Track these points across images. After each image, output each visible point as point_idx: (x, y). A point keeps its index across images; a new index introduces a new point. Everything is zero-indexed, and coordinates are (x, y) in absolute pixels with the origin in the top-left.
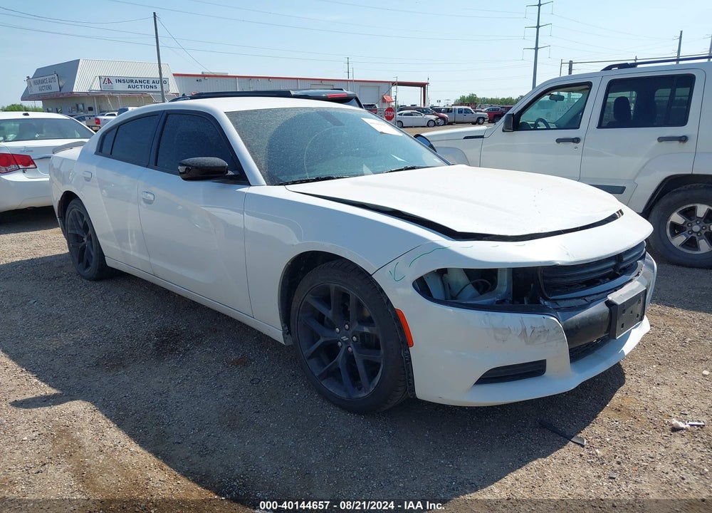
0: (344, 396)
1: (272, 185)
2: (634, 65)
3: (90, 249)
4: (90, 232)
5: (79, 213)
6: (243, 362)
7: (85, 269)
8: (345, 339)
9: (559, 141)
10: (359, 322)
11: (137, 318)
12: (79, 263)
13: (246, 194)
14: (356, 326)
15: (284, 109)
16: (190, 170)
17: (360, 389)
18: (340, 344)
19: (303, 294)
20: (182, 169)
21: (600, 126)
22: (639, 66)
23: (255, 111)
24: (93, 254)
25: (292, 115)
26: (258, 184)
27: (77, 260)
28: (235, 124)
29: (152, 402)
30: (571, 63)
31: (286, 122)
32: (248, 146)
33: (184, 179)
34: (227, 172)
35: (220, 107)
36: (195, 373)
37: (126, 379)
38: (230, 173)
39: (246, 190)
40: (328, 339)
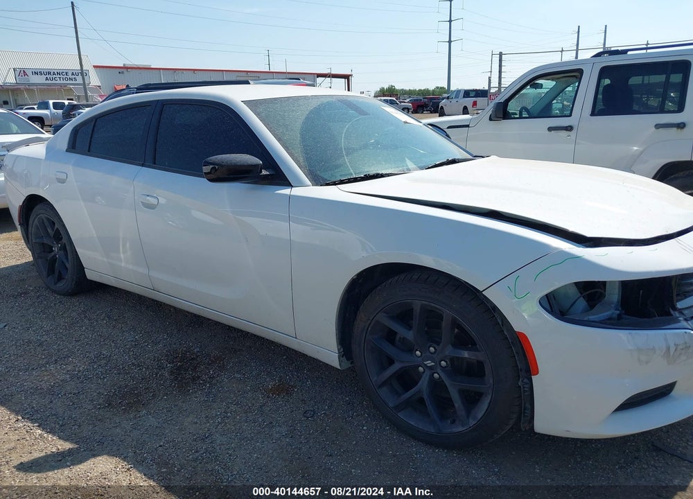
0: (432, 430)
1: (316, 185)
2: (625, 52)
3: (65, 261)
4: (64, 241)
5: (48, 219)
6: (283, 389)
7: (56, 284)
8: (430, 363)
9: (550, 129)
10: (452, 345)
11: (136, 340)
12: (48, 275)
13: (290, 197)
14: (449, 351)
15: (305, 97)
16: (216, 170)
17: (453, 422)
18: (421, 369)
19: (373, 313)
20: (206, 169)
21: (593, 114)
22: (629, 53)
23: (275, 99)
24: (67, 265)
25: (314, 104)
26: (302, 185)
27: (45, 273)
28: (257, 114)
29: (197, 452)
30: (501, 54)
31: (311, 112)
32: (279, 140)
33: (210, 180)
34: (261, 172)
35: (235, 95)
36: (233, 408)
37: (152, 421)
38: (264, 172)
39: (286, 191)
40: (407, 365)
